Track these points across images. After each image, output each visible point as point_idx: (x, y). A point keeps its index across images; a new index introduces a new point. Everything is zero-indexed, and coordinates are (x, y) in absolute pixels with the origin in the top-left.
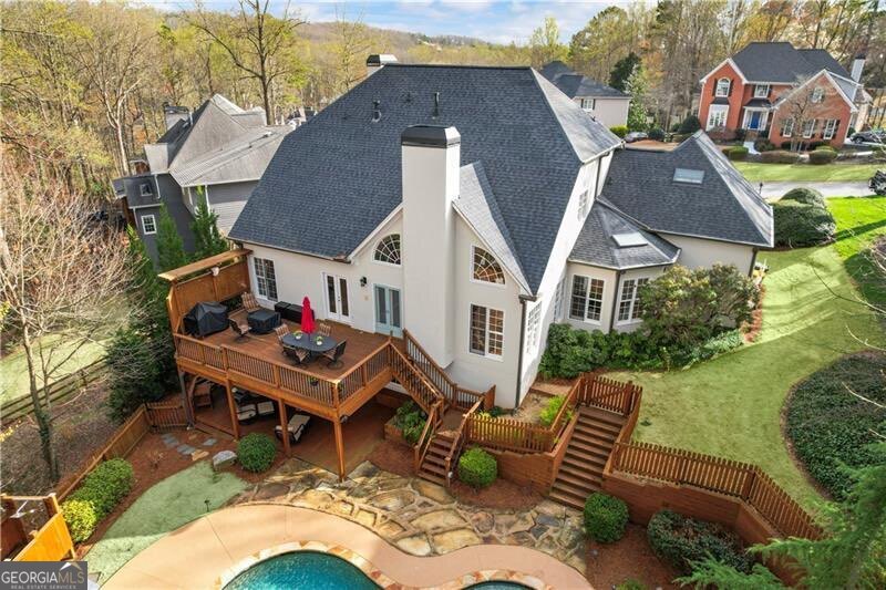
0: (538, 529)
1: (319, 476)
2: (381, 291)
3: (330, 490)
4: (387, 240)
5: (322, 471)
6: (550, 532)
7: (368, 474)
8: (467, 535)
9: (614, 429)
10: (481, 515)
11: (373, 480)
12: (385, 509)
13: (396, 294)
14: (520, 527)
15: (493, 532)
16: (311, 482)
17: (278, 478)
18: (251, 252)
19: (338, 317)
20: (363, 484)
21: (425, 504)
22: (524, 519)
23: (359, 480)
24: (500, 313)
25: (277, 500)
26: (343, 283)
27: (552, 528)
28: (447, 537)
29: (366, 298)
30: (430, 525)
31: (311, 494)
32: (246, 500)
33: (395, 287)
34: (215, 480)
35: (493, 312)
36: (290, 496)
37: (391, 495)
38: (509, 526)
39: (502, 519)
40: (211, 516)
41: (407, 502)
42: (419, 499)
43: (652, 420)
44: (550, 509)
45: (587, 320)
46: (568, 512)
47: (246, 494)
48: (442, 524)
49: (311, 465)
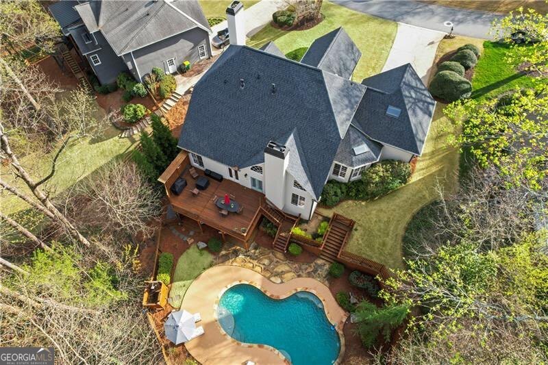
0: (315, 271)
1: (239, 250)
2: (254, 180)
3: (244, 257)
4: (256, 166)
5: (238, 248)
6: (319, 272)
7: (256, 248)
8: (292, 274)
9: (344, 233)
10: (297, 265)
11: (258, 251)
12: (264, 264)
13: (260, 182)
14: (309, 270)
15: (301, 273)
16: (236, 253)
17: (223, 252)
18: (190, 152)
19: (234, 179)
20: (255, 253)
21: (277, 262)
22: (311, 266)
23: (253, 251)
24: (304, 198)
25: (227, 263)
26: (236, 172)
27: (320, 270)
28: (285, 275)
29: (247, 179)
30: (280, 271)
31: (237, 259)
32: (216, 264)
33: (260, 180)
34: (201, 254)
35: (301, 197)
36: (231, 261)
37: (265, 258)
38: (306, 269)
39: (304, 267)
40: (207, 271)
41: (271, 261)
42: (275, 260)
43: (359, 228)
44: (320, 262)
45: (339, 177)
46: (326, 263)
47: (215, 261)
48: (284, 270)
49: (234, 245)
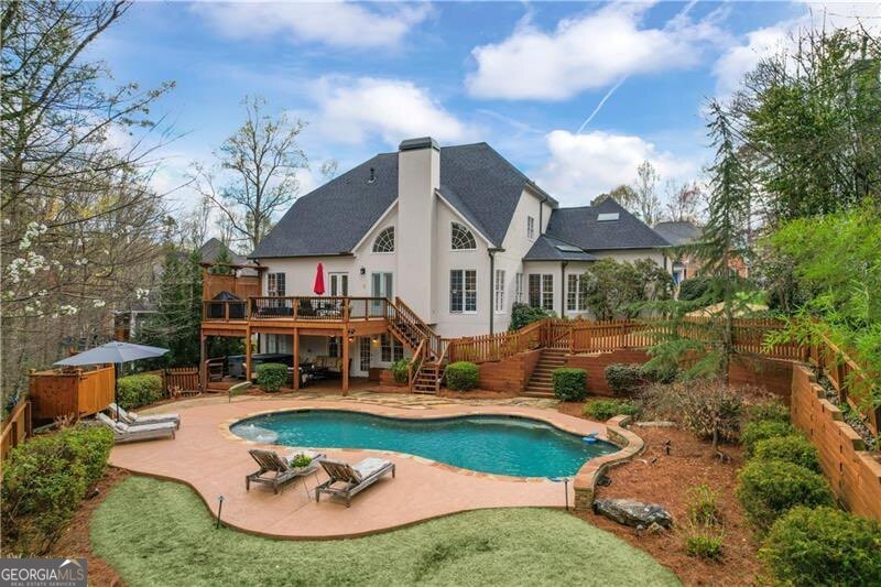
2: (376, 277)
4: (383, 234)
6: (526, 403)
13: (389, 277)
18: (265, 269)
24: (474, 273)
26: (345, 278)
28: (440, 406)
29: (364, 286)
30: (425, 403)
33: (388, 271)
35: (468, 273)
